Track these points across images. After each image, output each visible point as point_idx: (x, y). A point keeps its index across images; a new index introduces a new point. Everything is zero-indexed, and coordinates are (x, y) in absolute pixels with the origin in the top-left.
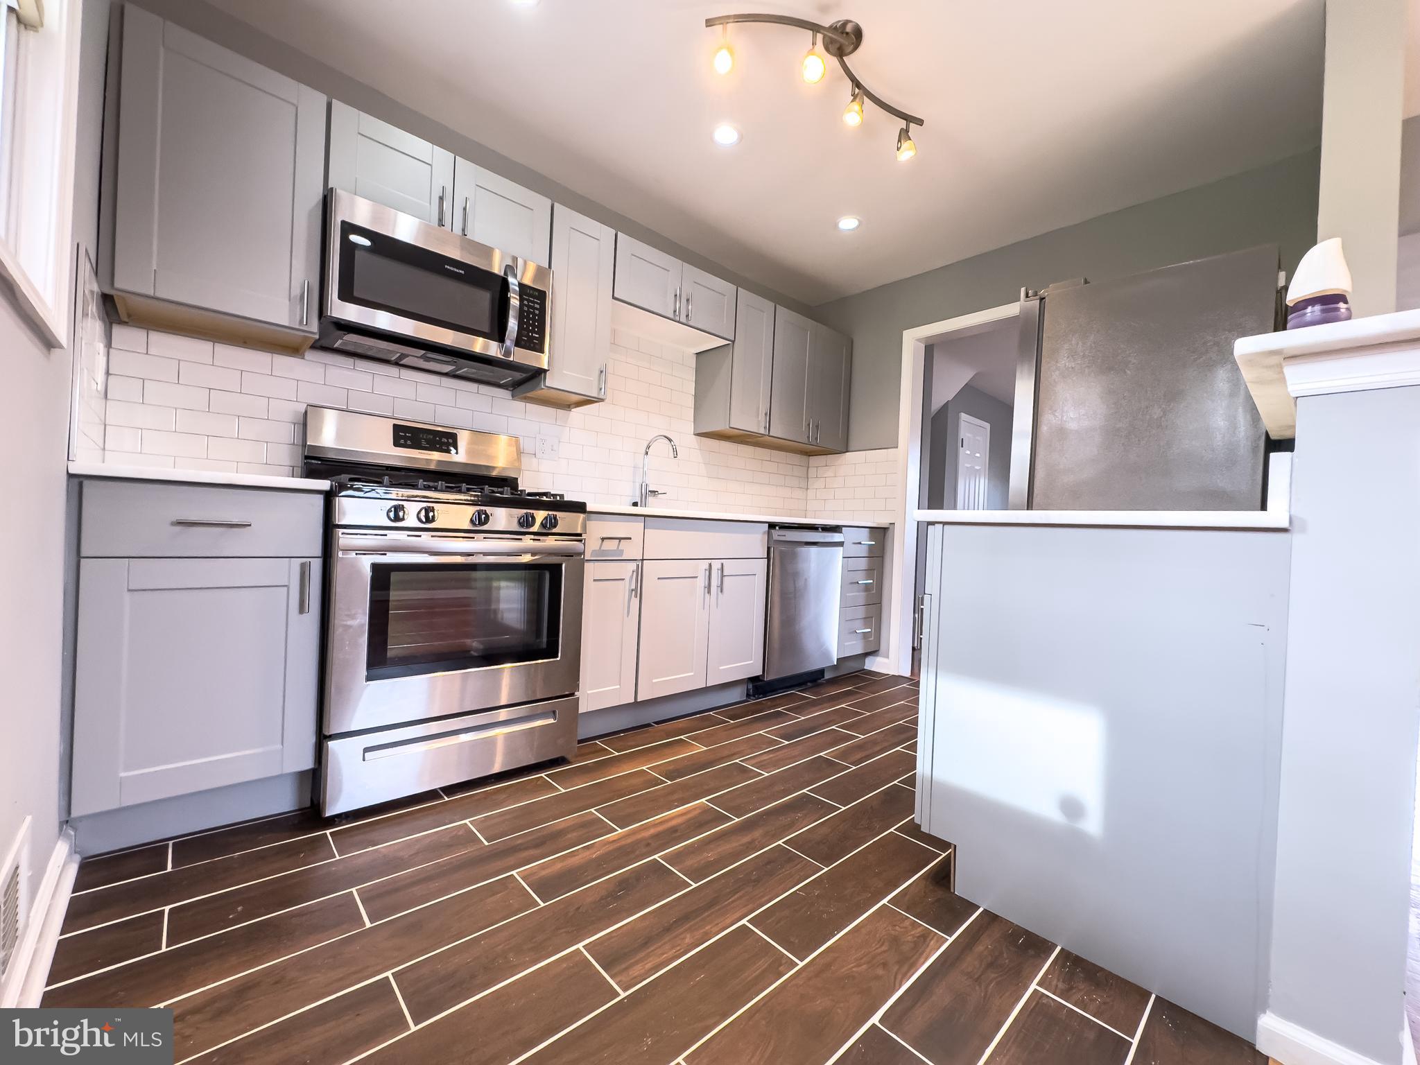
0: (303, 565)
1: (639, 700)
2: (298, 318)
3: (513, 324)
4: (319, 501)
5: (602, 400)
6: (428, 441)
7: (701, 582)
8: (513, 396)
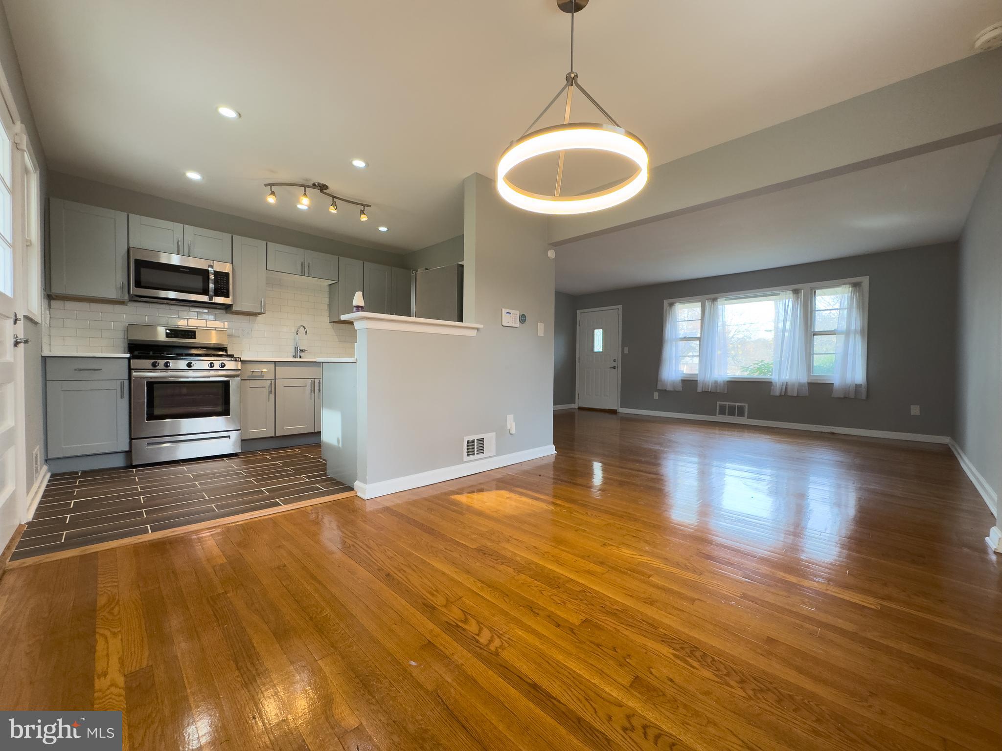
0: (121, 382)
1: (277, 435)
2: (120, 295)
3: (211, 286)
4: (126, 361)
5: (264, 313)
6: (182, 335)
7: (309, 388)
8: (226, 312)
